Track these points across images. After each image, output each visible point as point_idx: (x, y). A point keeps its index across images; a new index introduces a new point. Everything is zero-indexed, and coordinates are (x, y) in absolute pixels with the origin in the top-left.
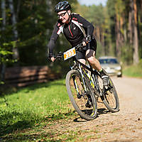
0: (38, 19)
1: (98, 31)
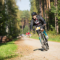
0: (2, 17)
1: (27, 21)
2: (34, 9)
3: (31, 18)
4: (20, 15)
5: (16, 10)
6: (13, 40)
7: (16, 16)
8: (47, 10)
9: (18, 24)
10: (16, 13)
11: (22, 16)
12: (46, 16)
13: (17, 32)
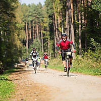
3: (46, 23)
4: (23, 14)
5: (13, 4)
6: (7, 71)
8: (82, 5)
9: (18, 35)
12: (80, 18)
13: (15, 54)
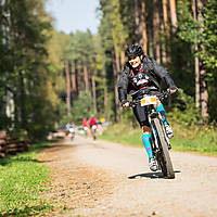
2: (113, 27)
5: (44, 32)
7: (45, 52)
8: (162, 32)
9: (54, 85)
10: (43, 41)
11: (65, 52)
12: (158, 54)
